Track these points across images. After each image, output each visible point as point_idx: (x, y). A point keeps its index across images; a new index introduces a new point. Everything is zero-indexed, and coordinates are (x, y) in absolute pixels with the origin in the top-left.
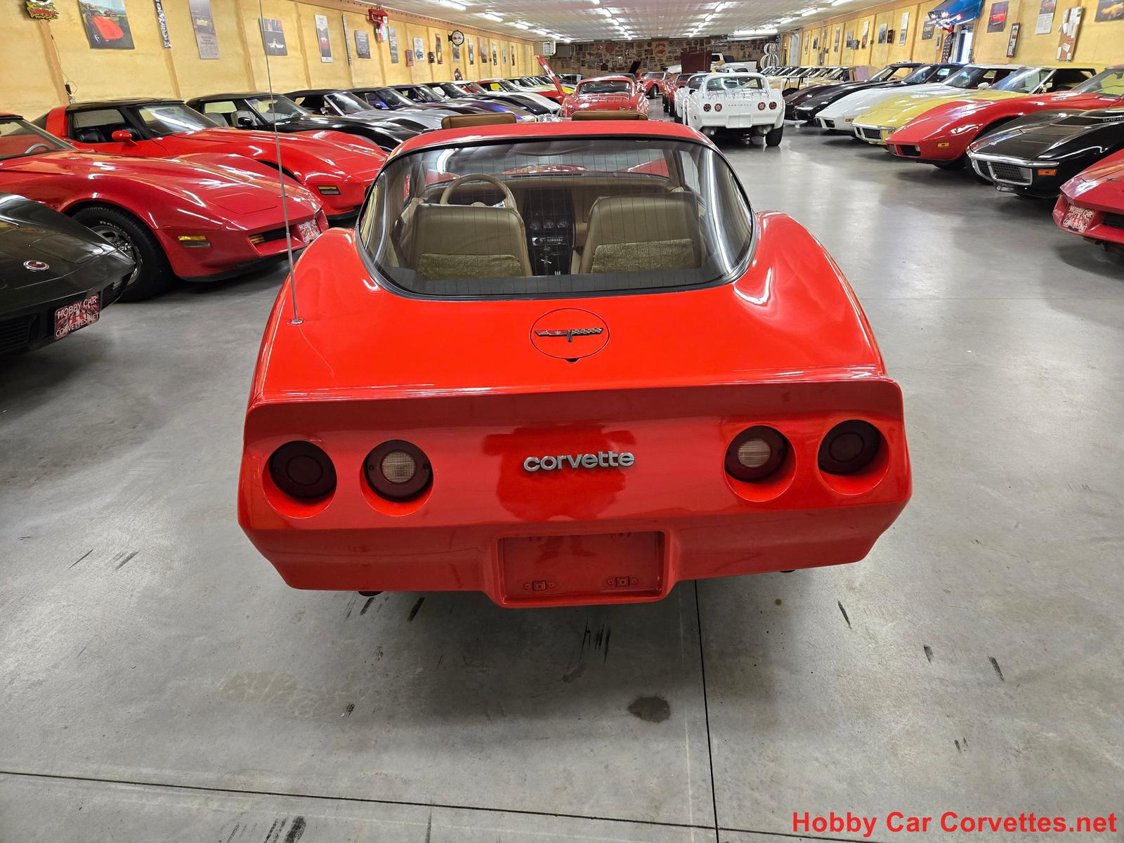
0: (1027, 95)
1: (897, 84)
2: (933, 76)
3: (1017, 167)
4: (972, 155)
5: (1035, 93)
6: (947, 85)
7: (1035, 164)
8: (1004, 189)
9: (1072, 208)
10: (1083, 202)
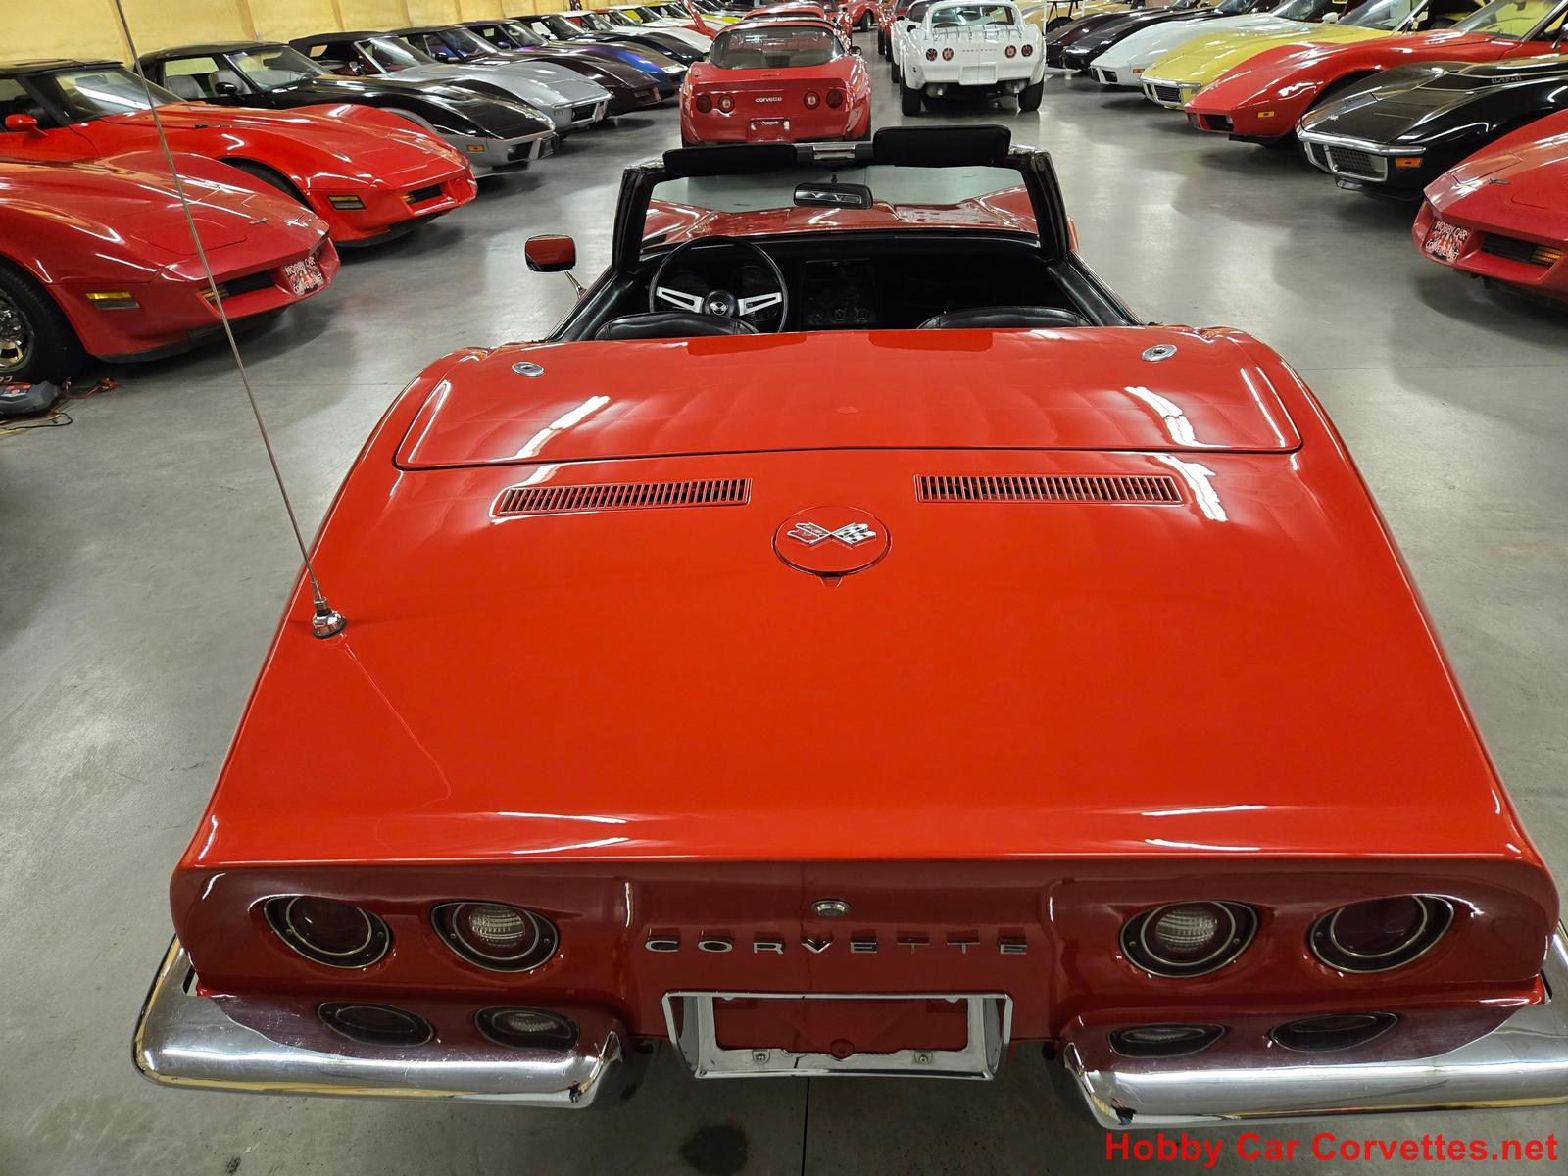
1: (1210, 14)
3: (1366, 154)
4: (1302, 134)
5: (1401, 30)
6: (1279, 16)
7: (1393, 151)
8: (1351, 185)
9: (1439, 225)
10: (1456, 215)
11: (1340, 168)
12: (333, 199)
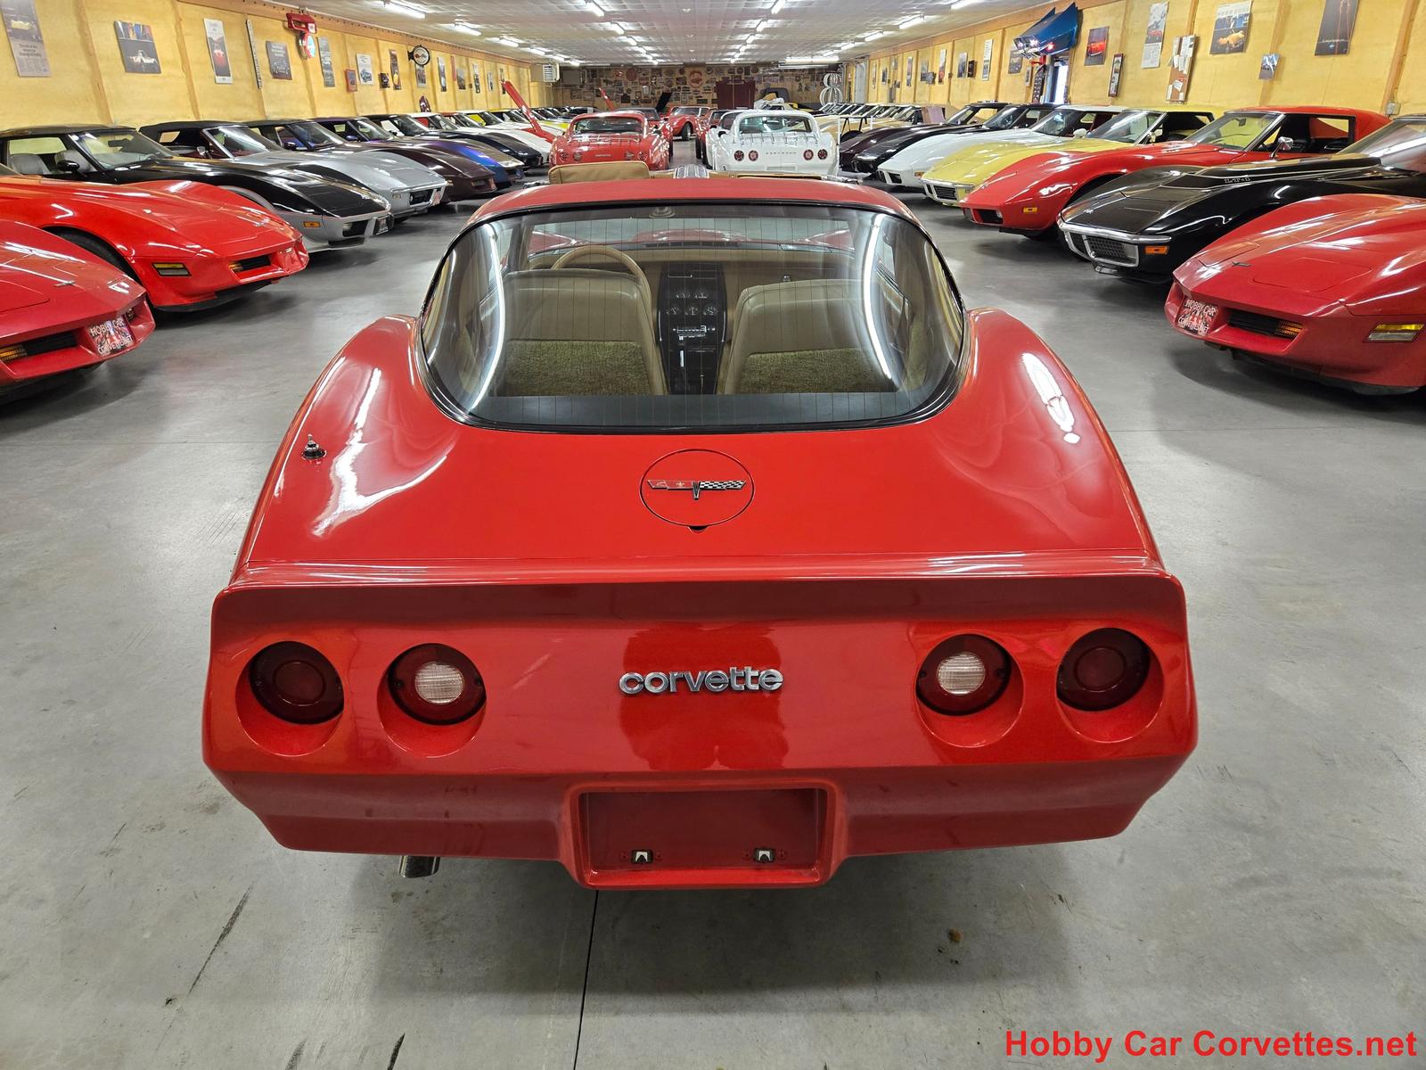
0: (1132, 145)
1: (978, 129)
2: (1021, 119)
3: (1119, 242)
4: (1063, 226)
5: (1141, 143)
6: (1037, 131)
7: (1142, 239)
8: (1106, 270)
9: (1189, 302)
10: (1204, 295)
11: (1098, 255)
12: (157, 266)
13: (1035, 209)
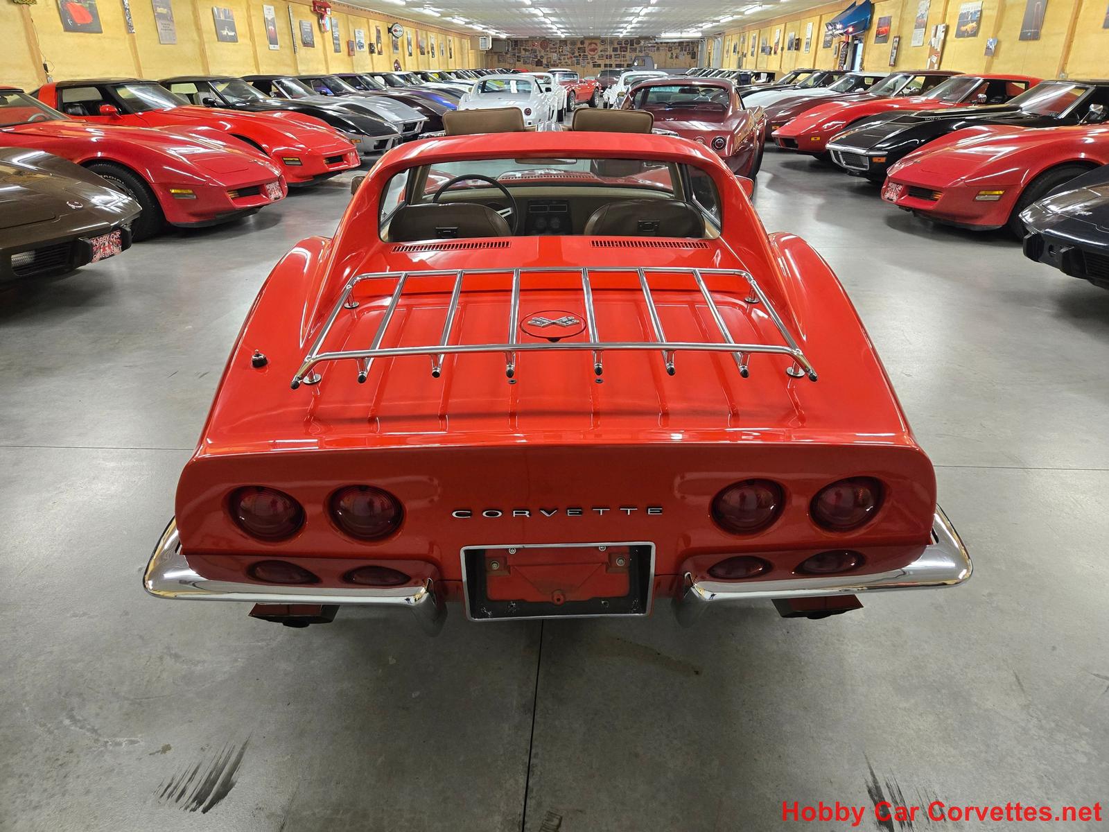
3: (859, 155)
4: (828, 146)
11: (846, 164)
12: (285, 159)
13: (818, 139)
